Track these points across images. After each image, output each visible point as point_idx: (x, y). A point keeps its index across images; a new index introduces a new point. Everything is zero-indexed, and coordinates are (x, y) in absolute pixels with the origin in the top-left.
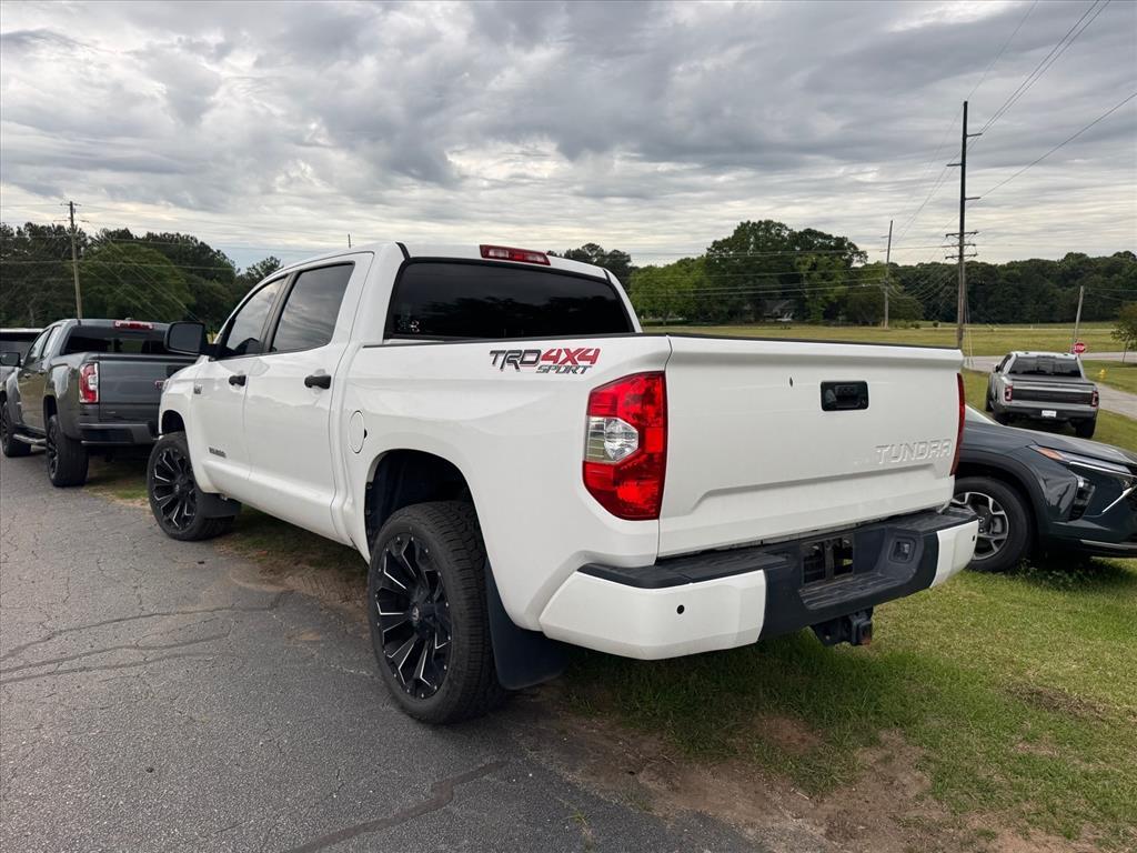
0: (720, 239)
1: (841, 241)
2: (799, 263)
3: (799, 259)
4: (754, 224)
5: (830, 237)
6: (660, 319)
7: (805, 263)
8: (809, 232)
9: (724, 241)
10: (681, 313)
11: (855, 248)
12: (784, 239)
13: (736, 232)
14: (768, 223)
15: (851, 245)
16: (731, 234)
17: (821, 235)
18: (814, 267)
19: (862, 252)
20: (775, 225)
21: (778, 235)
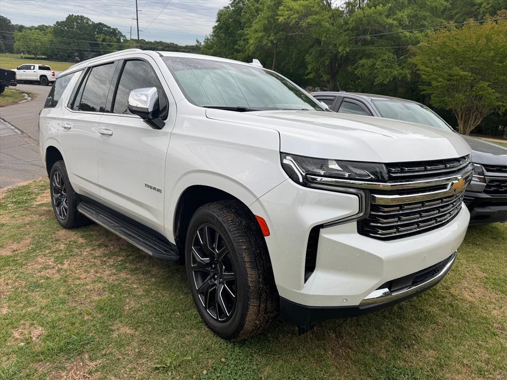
0: (60, 21)
1: (114, 30)
2: (97, 38)
3: (97, 35)
4: (75, 16)
5: (110, 27)
6: (33, 56)
7: (100, 38)
8: (100, 24)
9: (62, 22)
10: (43, 54)
11: (121, 33)
12: (89, 25)
13: (67, 18)
14: (82, 17)
15: (119, 31)
16: (65, 19)
17: (106, 26)
18: (104, 40)
19: (124, 36)
20: (85, 18)
21: (87, 23)
